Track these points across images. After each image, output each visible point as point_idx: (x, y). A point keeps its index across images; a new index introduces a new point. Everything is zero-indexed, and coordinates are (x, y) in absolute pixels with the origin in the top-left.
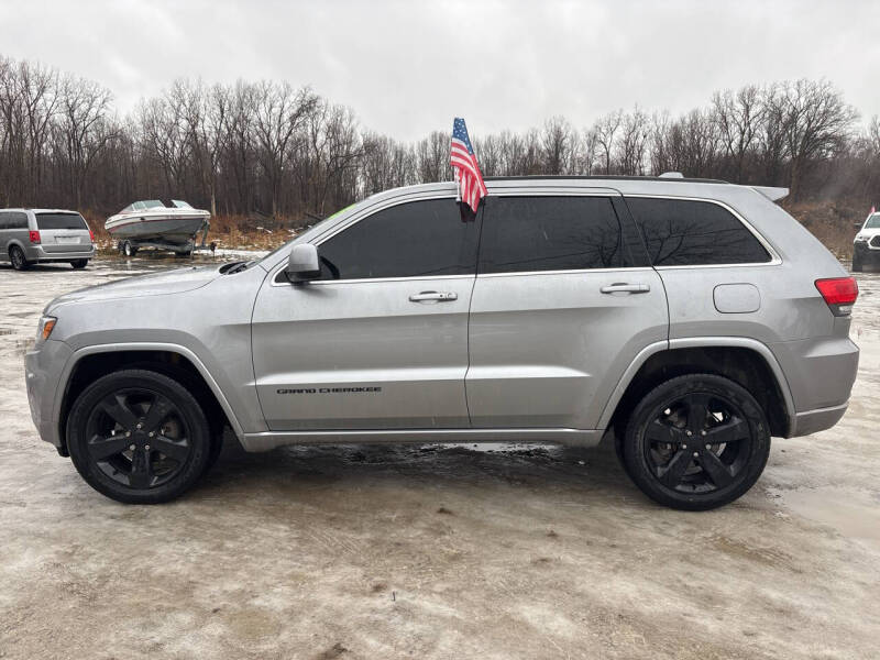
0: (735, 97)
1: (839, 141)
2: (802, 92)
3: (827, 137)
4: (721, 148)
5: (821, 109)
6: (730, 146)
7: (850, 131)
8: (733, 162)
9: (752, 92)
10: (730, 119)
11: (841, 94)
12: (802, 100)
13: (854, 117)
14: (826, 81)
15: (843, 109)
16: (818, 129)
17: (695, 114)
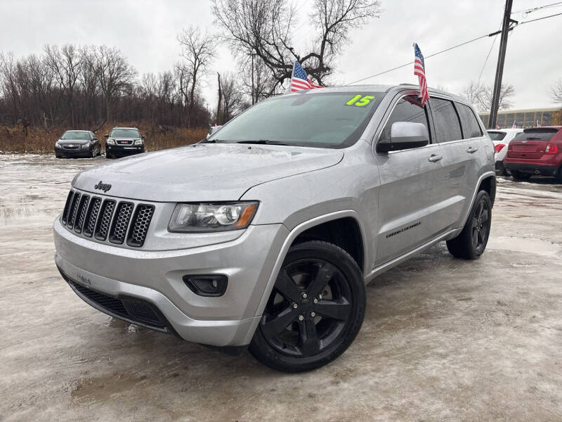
0: (61, 51)
1: (129, 87)
2: (104, 53)
3: (122, 84)
4: (55, 83)
5: (116, 66)
6: (62, 82)
7: (134, 81)
8: (65, 93)
9: (71, 49)
10: (58, 64)
11: (126, 58)
12: (105, 58)
13: (135, 73)
14: (117, 49)
15: (128, 68)
16: (117, 78)
17: (33, 58)
